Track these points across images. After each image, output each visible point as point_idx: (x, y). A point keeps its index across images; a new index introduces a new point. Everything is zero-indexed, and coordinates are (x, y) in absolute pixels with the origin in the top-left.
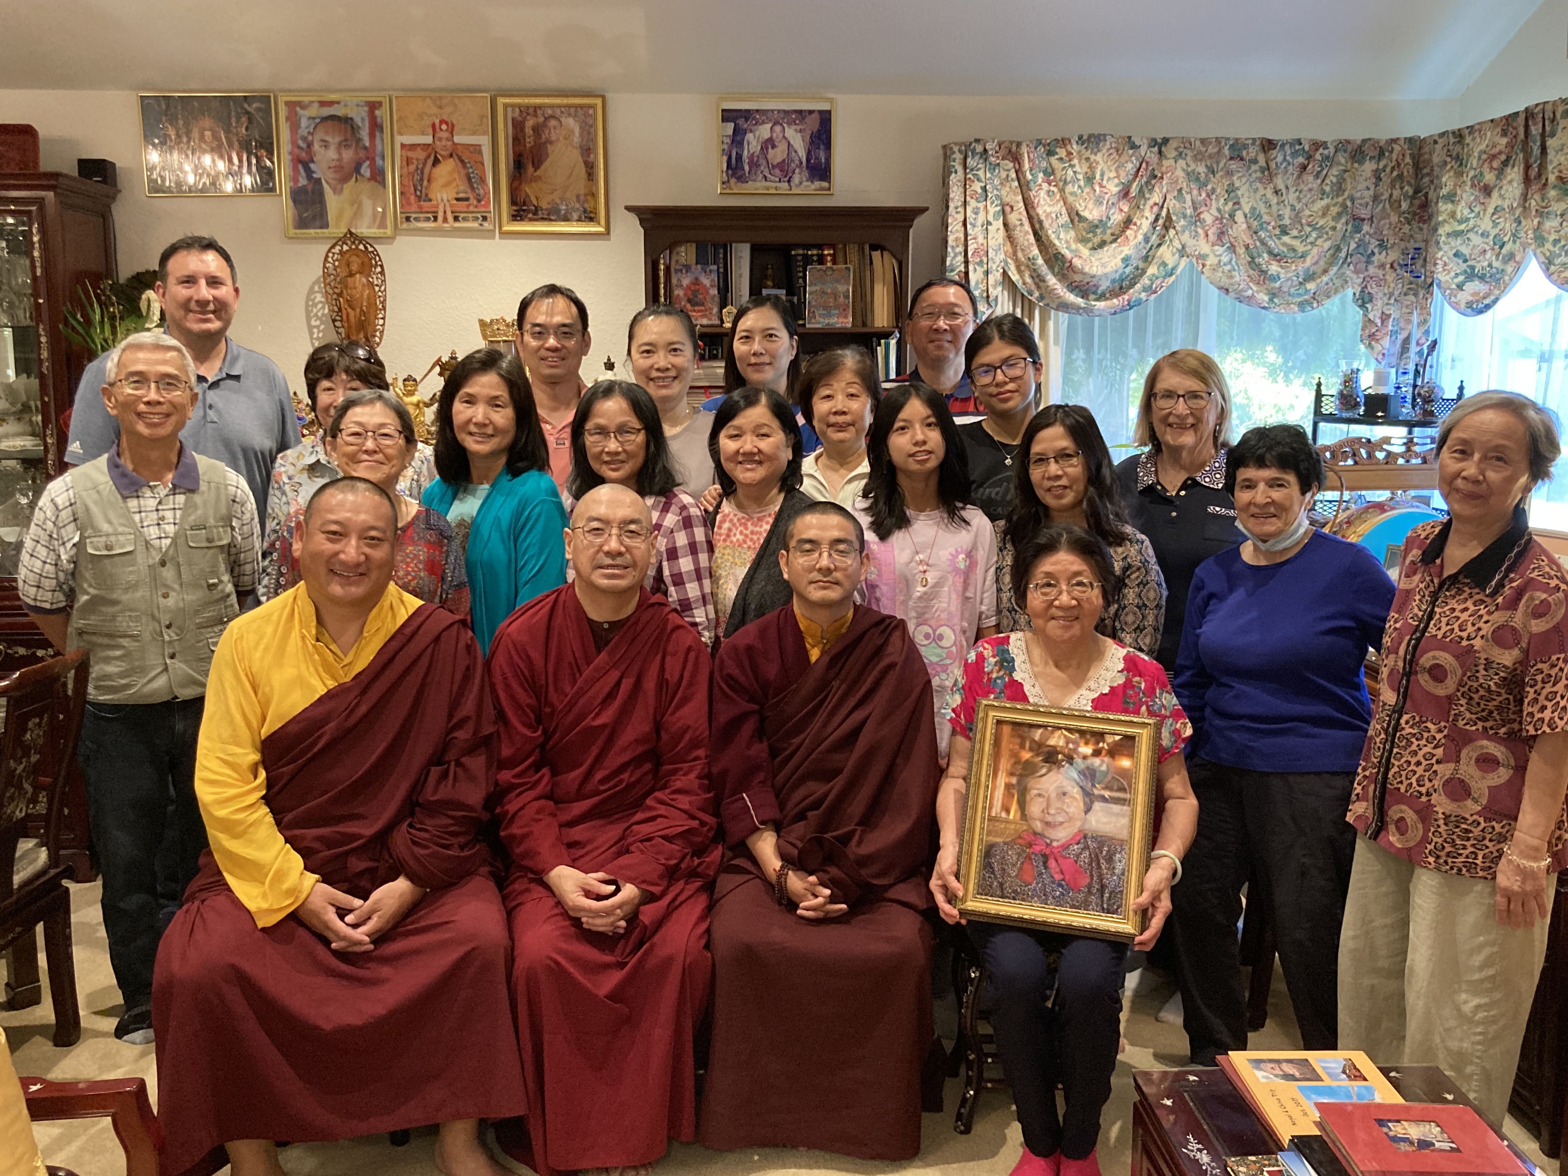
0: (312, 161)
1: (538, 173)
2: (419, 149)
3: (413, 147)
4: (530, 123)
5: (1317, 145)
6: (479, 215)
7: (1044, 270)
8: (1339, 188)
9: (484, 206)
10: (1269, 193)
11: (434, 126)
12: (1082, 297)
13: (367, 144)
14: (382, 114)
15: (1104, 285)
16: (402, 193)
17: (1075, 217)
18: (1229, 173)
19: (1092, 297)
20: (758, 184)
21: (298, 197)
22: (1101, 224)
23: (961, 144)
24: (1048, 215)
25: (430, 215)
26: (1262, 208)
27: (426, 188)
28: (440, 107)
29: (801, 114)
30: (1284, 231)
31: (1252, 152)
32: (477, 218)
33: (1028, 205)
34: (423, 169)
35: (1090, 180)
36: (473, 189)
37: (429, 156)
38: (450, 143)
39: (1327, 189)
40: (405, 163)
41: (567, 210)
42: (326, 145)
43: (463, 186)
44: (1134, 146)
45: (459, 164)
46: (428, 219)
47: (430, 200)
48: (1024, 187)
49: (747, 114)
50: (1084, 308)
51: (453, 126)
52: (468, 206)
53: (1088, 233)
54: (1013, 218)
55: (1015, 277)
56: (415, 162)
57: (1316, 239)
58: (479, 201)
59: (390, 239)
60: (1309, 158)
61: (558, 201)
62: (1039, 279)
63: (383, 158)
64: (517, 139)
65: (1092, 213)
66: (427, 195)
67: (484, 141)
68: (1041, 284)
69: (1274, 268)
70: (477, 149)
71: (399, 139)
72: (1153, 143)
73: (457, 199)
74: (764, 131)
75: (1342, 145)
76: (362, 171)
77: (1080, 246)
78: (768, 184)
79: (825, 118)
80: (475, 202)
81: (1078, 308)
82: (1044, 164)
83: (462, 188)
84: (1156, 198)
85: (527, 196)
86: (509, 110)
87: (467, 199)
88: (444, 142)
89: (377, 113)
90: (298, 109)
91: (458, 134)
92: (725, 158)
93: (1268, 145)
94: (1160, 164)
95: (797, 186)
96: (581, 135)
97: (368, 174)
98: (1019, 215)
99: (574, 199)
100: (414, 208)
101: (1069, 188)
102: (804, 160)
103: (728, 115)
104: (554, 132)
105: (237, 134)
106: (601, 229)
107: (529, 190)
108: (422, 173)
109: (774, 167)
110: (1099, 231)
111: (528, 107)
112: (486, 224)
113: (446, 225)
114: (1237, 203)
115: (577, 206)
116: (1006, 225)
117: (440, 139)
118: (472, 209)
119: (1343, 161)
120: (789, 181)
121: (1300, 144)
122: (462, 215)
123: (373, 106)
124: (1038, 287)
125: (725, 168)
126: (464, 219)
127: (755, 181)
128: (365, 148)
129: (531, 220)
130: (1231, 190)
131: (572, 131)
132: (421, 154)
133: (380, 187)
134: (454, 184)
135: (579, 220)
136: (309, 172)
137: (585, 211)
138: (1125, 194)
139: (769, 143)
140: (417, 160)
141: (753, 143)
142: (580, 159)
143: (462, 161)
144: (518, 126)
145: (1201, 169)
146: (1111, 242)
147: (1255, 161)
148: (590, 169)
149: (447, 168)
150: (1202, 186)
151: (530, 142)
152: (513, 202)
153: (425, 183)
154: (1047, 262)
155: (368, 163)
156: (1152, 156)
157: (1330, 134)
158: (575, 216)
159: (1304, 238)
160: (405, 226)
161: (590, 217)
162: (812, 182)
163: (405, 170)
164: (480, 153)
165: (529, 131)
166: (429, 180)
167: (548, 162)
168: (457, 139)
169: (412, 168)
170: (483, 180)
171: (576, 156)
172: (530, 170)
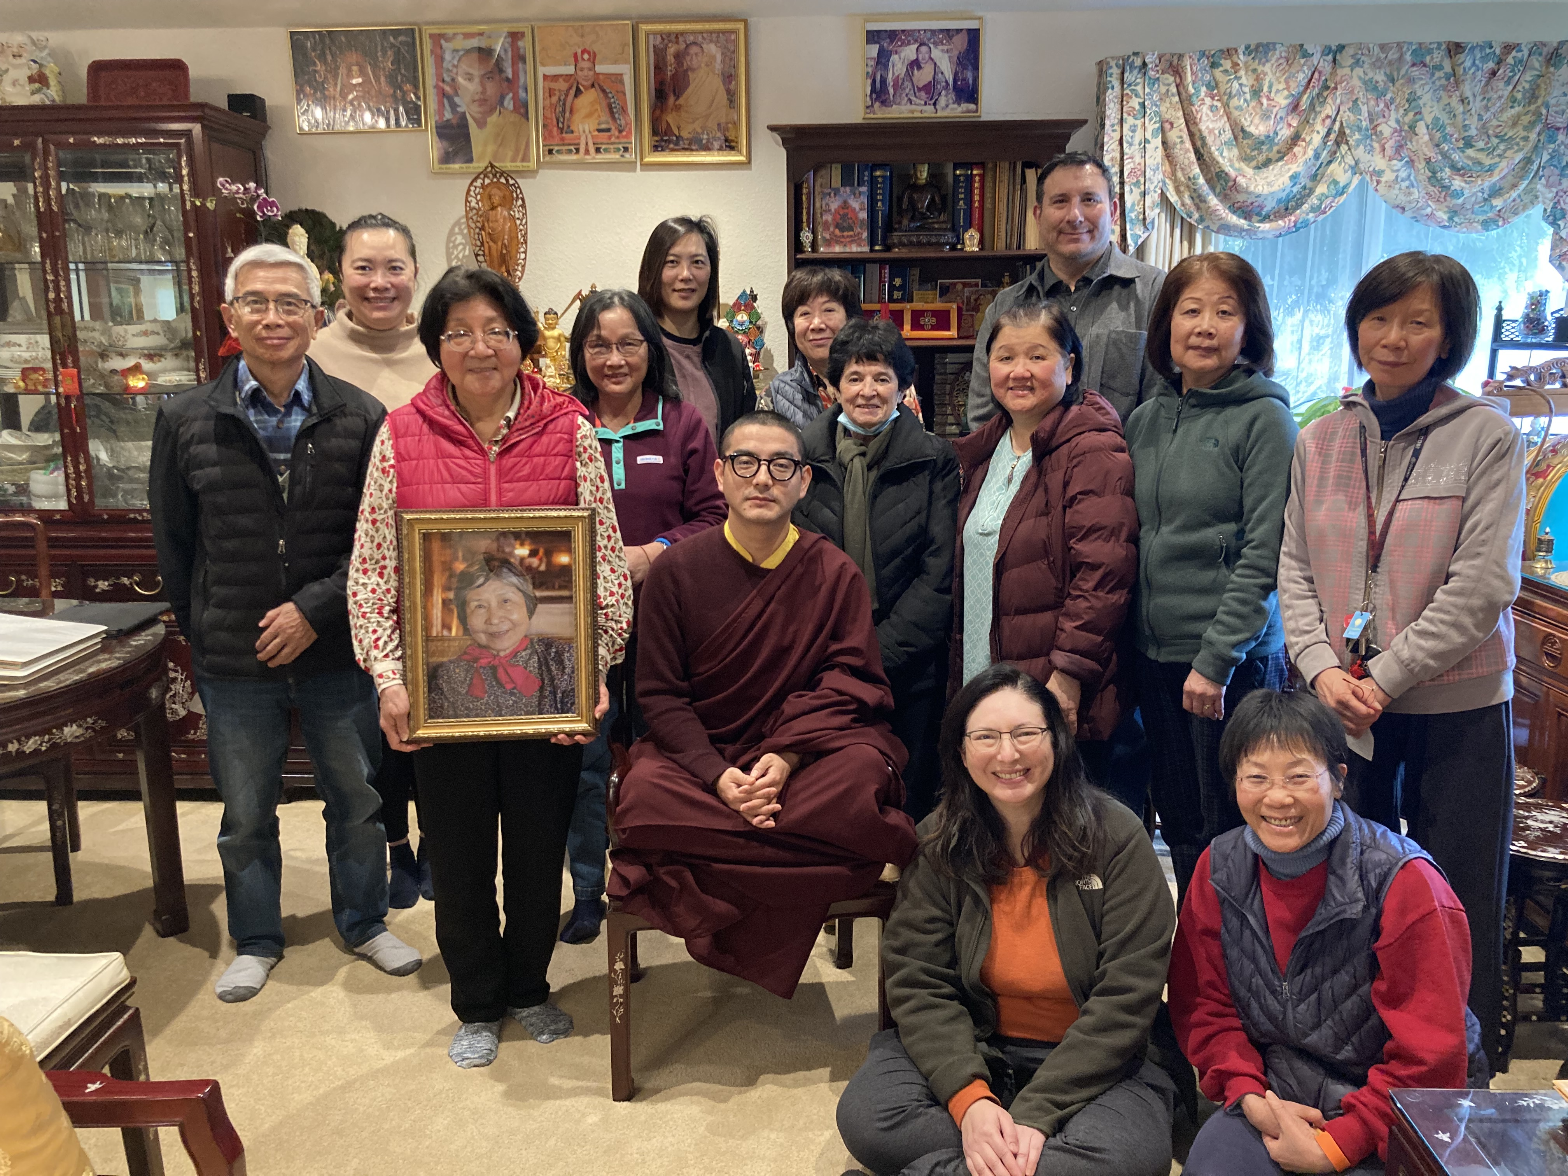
0: (457, 95)
1: (681, 101)
2: (561, 80)
3: (555, 78)
4: (672, 50)
5: (1508, 48)
6: (621, 146)
7: (1206, 189)
8: (1532, 96)
9: (625, 137)
10: (1455, 101)
11: (575, 55)
12: (1245, 219)
13: (510, 76)
14: (525, 44)
15: (1270, 205)
16: (544, 126)
17: (1239, 133)
18: (1411, 81)
19: (1255, 218)
20: (903, 108)
21: (444, 131)
22: (1269, 139)
23: (1118, 58)
24: (1211, 131)
25: (572, 148)
26: (1444, 118)
27: (569, 120)
28: (582, 36)
29: (949, 33)
30: (1468, 143)
31: (1438, 57)
32: (619, 149)
33: (1190, 121)
34: (565, 100)
35: (1256, 93)
36: (614, 118)
37: (570, 88)
38: (591, 73)
39: (1519, 96)
40: (547, 95)
41: (708, 140)
42: (470, 78)
43: (605, 117)
44: (1306, 55)
45: (601, 95)
46: (570, 151)
47: (572, 132)
48: (1186, 102)
49: (892, 35)
50: (1247, 230)
51: (595, 56)
52: (610, 138)
53: (1253, 150)
54: (1173, 136)
55: (1173, 198)
56: (557, 93)
57: (1505, 151)
58: (620, 132)
59: (532, 173)
60: (1499, 62)
61: (699, 131)
62: (1199, 200)
63: (526, 90)
64: (659, 68)
65: (1258, 128)
66: (569, 127)
67: (626, 70)
68: (1202, 205)
69: (1458, 183)
70: (618, 78)
71: (542, 71)
72: (1327, 51)
73: (599, 131)
74: (910, 52)
75: (1536, 48)
76: (506, 103)
77: (1243, 165)
78: (913, 107)
79: (974, 36)
80: (617, 133)
81: (1240, 231)
82: (1207, 77)
83: (603, 119)
84: (1329, 110)
85: (668, 124)
86: (651, 37)
87: (609, 130)
88: (586, 72)
89: (520, 44)
90: (442, 42)
91: (601, 63)
92: (869, 81)
93: (1455, 49)
94: (1333, 73)
95: (943, 109)
96: (723, 61)
97: (511, 107)
98: (1178, 133)
99: (716, 128)
100: (557, 140)
101: (1234, 102)
102: (951, 82)
103: (873, 37)
104: (695, 59)
105: (384, 69)
106: (742, 158)
107: (671, 118)
108: (564, 104)
109: (920, 90)
110: (1264, 148)
111: (669, 34)
112: (627, 155)
113: (587, 157)
114: (1420, 113)
115: (719, 134)
116: (1164, 143)
117: (582, 69)
118: (613, 139)
119: (1537, 65)
120: (935, 104)
121: (1491, 47)
122: (604, 147)
123: (515, 36)
124: (1198, 208)
125: (869, 93)
126: (606, 150)
127: (899, 104)
128: (508, 79)
129: (673, 150)
130: (1412, 99)
131: (714, 57)
132: (562, 85)
133: (523, 120)
134: (596, 115)
135: (721, 149)
136: (454, 106)
137: (726, 140)
138: (1295, 107)
139: (915, 64)
140: (560, 91)
141: (898, 65)
142: (722, 87)
143: (604, 91)
144: (659, 54)
145: (1380, 77)
146: (1278, 161)
147: (1439, 67)
148: (732, 97)
149: (589, 97)
150: (1380, 95)
151: (671, 70)
152: (655, 132)
153: (567, 114)
154: (1208, 181)
155: (511, 95)
156: (1325, 66)
157: (1525, 37)
158: (716, 145)
159: (1490, 151)
160: (548, 158)
161: (730, 145)
162: (959, 104)
163: (548, 102)
164: (622, 82)
165: (670, 59)
166: (571, 112)
167: (689, 90)
168: (599, 69)
169: (554, 99)
170: (624, 110)
171: (717, 83)
172: (672, 99)
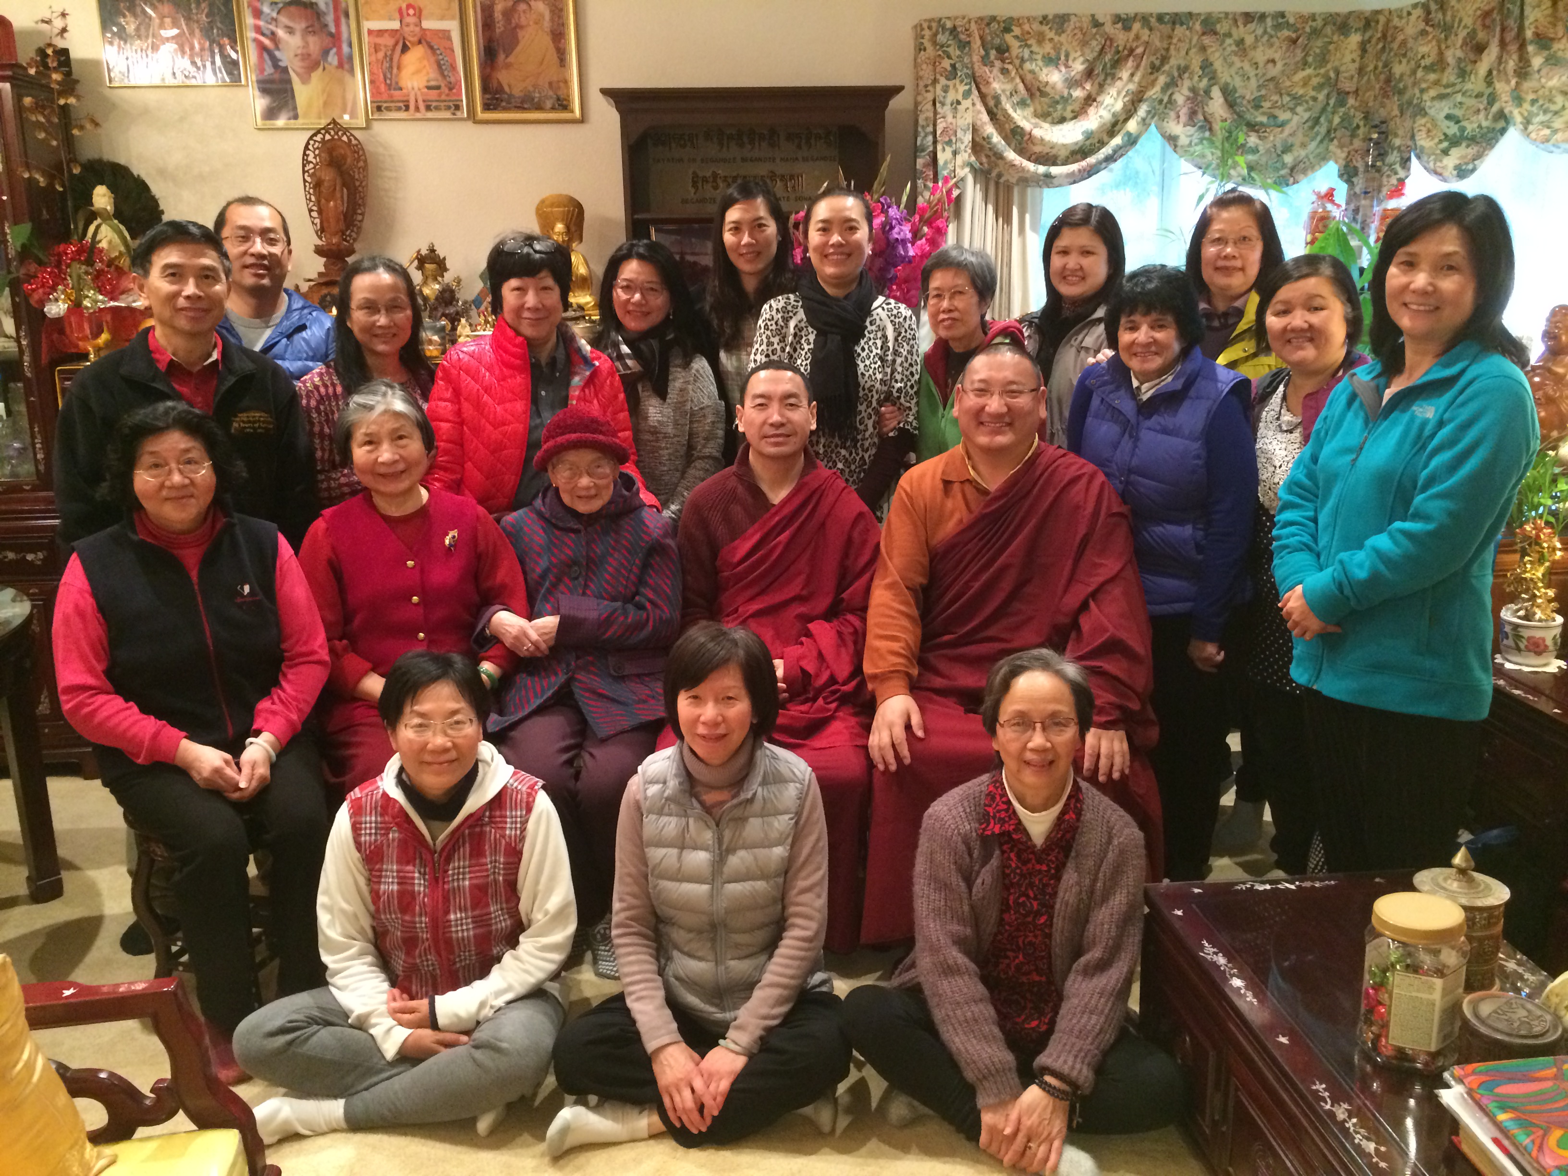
0: (278, 48)
1: (511, 59)
2: (386, 35)
3: (380, 33)
4: (499, 7)
6: (451, 104)
9: (456, 94)
11: (400, 10)
13: (333, 30)
16: (371, 82)
18: (1202, 48)
21: (266, 87)
23: (930, 21)
26: (1236, 82)
27: (397, 75)
30: (1259, 103)
31: (1226, 25)
32: (449, 108)
34: (391, 56)
35: (1055, 60)
36: (444, 76)
37: (396, 44)
38: (417, 29)
40: (373, 51)
41: (540, 97)
42: (290, 31)
43: (434, 74)
44: (1098, 24)
45: (429, 52)
46: (399, 109)
47: (401, 89)
51: (420, 11)
52: (440, 95)
58: (451, 89)
61: (531, 89)
63: (350, 45)
64: (488, 24)
66: (397, 83)
67: (453, 26)
69: (1252, 140)
70: (445, 35)
71: (367, 25)
72: (1117, 19)
73: (429, 88)
76: (330, 59)
80: (446, 91)
83: (432, 76)
85: (500, 83)
87: (438, 88)
88: (412, 28)
91: (427, 19)
97: (335, 62)
99: (547, 86)
104: (523, 17)
105: (198, 21)
106: (576, 116)
107: (502, 77)
108: (391, 60)
112: (459, 113)
113: (418, 114)
114: (1212, 78)
115: (551, 93)
117: (408, 25)
118: (443, 97)
122: (434, 104)
126: (436, 108)
128: (331, 35)
129: (504, 108)
130: (1205, 66)
133: (349, 75)
134: (425, 72)
135: (552, 107)
137: (558, 99)
138: (1090, 72)
142: (551, 44)
143: (431, 48)
144: (487, 11)
146: (1072, 118)
147: (1228, 35)
148: (562, 55)
149: (416, 55)
151: (500, 26)
152: (485, 89)
153: (395, 71)
155: (334, 50)
156: (1116, 33)
158: (549, 104)
160: (377, 116)
161: (563, 103)
164: (449, 38)
165: (498, 15)
166: (399, 68)
167: (519, 48)
168: (427, 24)
169: (381, 55)
170: (453, 68)
171: (547, 40)
172: (502, 56)
